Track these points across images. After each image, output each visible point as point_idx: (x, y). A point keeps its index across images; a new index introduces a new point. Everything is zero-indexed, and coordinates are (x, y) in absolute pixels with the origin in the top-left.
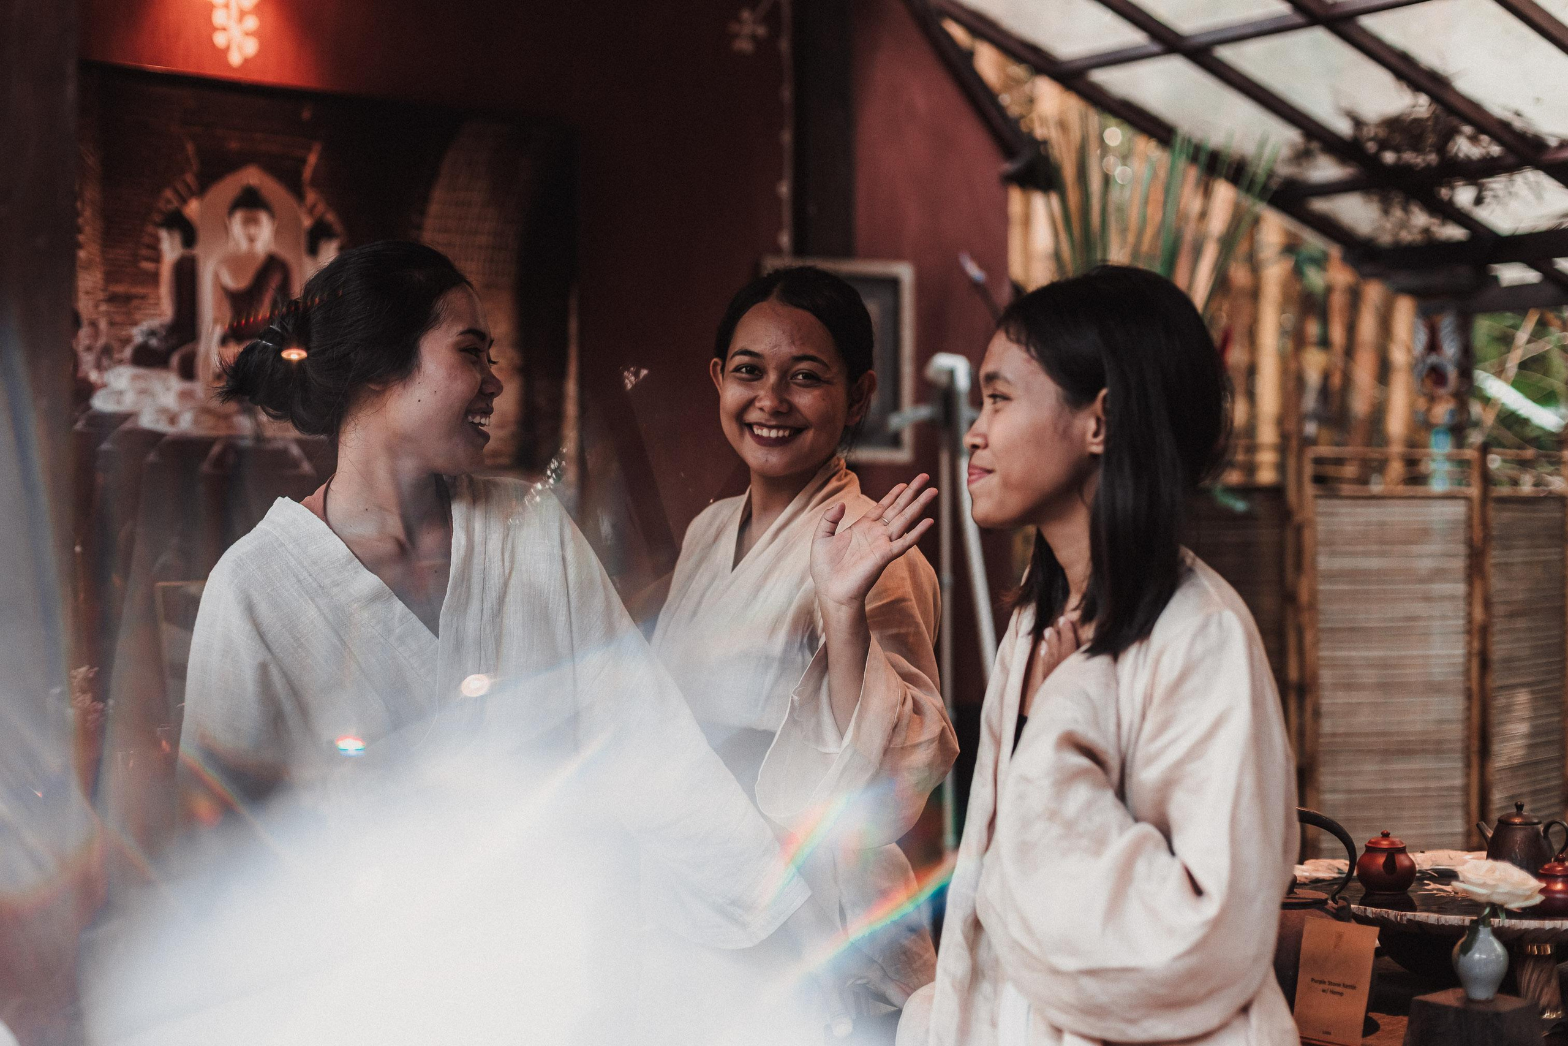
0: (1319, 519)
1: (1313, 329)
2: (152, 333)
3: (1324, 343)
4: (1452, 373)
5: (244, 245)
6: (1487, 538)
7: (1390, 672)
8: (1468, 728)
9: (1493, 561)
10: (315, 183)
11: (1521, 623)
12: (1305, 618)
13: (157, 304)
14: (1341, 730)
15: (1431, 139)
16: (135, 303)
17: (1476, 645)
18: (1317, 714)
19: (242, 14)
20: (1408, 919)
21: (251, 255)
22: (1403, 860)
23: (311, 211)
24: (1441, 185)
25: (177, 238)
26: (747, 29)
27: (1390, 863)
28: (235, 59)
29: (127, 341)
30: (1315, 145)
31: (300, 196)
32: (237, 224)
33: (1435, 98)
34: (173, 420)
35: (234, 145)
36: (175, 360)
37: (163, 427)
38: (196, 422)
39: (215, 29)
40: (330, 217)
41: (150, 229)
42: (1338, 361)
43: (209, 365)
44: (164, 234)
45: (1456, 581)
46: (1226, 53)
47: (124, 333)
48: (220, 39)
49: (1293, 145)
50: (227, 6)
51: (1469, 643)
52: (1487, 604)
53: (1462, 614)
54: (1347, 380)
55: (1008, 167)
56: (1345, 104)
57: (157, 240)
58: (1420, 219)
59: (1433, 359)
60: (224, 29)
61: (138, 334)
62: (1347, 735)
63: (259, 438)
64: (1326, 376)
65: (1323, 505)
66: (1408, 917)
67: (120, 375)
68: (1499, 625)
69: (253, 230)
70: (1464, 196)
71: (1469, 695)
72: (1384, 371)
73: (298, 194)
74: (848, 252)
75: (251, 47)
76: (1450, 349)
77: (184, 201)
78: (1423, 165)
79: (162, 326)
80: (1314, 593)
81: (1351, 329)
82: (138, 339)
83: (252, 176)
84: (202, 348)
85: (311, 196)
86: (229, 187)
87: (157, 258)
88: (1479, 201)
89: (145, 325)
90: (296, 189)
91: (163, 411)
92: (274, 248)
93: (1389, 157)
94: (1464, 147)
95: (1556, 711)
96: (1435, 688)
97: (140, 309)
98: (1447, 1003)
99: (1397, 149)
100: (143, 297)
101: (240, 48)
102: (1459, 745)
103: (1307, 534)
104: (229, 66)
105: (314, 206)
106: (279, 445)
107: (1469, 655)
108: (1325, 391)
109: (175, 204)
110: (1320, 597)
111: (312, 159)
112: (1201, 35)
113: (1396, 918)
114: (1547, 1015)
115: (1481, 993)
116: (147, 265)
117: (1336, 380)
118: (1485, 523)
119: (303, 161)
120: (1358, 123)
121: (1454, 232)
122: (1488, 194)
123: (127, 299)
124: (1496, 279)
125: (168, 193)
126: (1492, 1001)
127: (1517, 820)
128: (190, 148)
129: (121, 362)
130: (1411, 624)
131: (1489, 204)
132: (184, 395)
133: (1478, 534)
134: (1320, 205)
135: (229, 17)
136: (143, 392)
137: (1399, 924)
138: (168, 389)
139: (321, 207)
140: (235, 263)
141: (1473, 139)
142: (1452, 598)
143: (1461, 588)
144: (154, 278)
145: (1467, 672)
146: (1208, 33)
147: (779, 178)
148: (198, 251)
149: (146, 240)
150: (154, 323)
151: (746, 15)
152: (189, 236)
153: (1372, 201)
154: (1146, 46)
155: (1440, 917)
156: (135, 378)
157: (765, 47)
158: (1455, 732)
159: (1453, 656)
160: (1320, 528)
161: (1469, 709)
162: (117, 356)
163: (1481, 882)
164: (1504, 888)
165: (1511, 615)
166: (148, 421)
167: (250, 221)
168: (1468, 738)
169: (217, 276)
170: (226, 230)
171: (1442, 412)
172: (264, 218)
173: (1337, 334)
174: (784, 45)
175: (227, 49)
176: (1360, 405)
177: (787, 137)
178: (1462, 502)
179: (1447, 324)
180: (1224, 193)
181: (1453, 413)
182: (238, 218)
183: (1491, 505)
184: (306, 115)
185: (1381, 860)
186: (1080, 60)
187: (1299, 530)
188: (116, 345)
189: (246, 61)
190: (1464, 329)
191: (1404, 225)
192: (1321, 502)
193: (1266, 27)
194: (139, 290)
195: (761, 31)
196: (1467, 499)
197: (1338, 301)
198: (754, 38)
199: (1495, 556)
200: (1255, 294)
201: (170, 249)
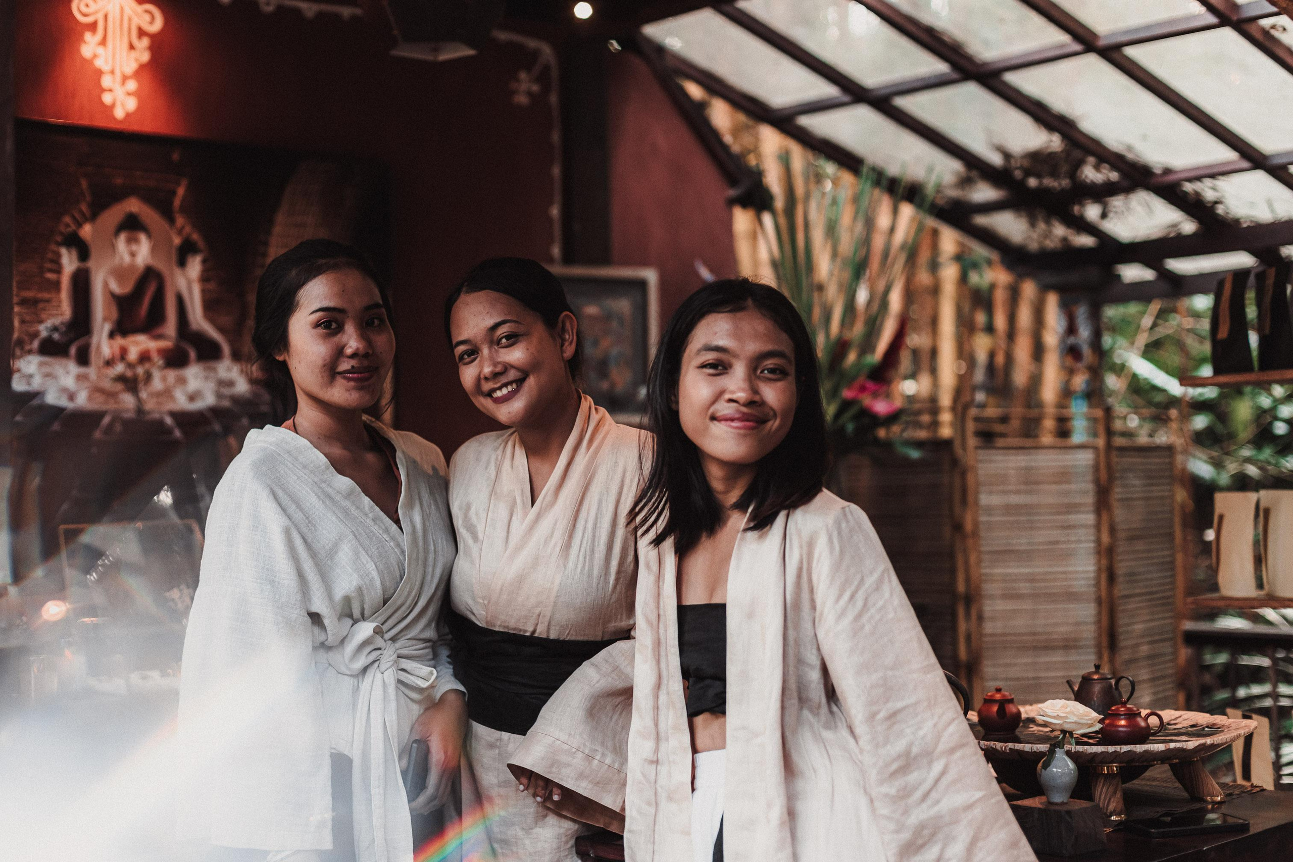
0: (980, 465)
1: (980, 318)
2: (55, 329)
3: (990, 329)
4: (1086, 351)
5: (127, 259)
6: (1111, 479)
7: (1037, 585)
8: (1100, 628)
9: (1116, 496)
10: (183, 210)
11: (1140, 546)
12: (970, 542)
13: (59, 306)
14: (999, 631)
15: (1064, 168)
16: (41, 305)
17: (1104, 562)
18: (980, 618)
19: (125, 78)
20: (1010, 748)
21: (132, 267)
22: (1012, 708)
23: (180, 232)
24: (1074, 203)
25: (74, 253)
26: (524, 87)
27: (1002, 710)
28: (119, 113)
29: (36, 335)
30: (974, 173)
31: (171, 220)
32: (121, 244)
33: (1065, 136)
34: (71, 397)
35: (119, 181)
36: (73, 350)
37: (63, 402)
38: (90, 398)
39: (103, 90)
40: (195, 237)
41: (53, 247)
42: (1002, 343)
43: (100, 353)
44: (64, 251)
45: (1087, 513)
46: (903, 103)
47: (32, 329)
48: (107, 98)
49: (957, 173)
50: (112, 72)
51: (1099, 561)
52: (1112, 530)
53: (1092, 538)
54: (1010, 359)
55: (732, 193)
56: (997, 140)
57: (59, 256)
58: (1060, 230)
59: (1071, 340)
60: (110, 90)
61: (43, 330)
62: (1005, 635)
63: (140, 411)
64: (992, 355)
65: (983, 454)
66: (1010, 747)
67: (29, 362)
68: (1122, 547)
69: (134, 247)
70: (1092, 212)
71: (1099, 601)
72: (1038, 352)
73: (169, 217)
74: (605, 260)
75: (131, 104)
76: (1084, 332)
77: (80, 225)
78: (1059, 189)
79: (62, 323)
80: (976, 524)
81: (1012, 318)
82: (44, 334)
83: (133, 205)
84: (94, 340)
85: (180, 221)
86: (114, 215)
87: (59, 270)
88: (1104, 216)
89: (49, 323)
90: (168, 214)
91: (64, 390)
92: (150, 262)
93: (1032, 182)
94: (1091, 174)
95: (1169, 614)
96: (1071, 596)
97: (44, 310)
98: (1033, 805)
99: (1039, 176)
100: (48, 301)
101: (123, 105)
102: (1092, 643)
103: (970, 478)
104: (115, 119)
105: (183, 228)
106: (156, 416)
107: (1099, 571)
108: (991, 367)
109: (73, 227)
110: (981, 526)
111: (181, 191)
112: (883, 88)
113: (1002, 748)
114: (1113, 818)
115: (1058, 798)
116: (50, 276)
117: (1000, 359)
118: (1109, 467)
119: (174, 193)
120: (1007, 156)
121: (1086, 241)
122: (1110, 208)
123: (34, 302)
124: (1119, 277)
125: (67, 219)
126: (1066, 803)
127: (1096, 677)
128: (84, 184)
129: (30, 352)
130: (1054, 546)
131: (1112, 218)
132: (80, 378)
133: (1104, 475)
134: (981, 220)
135: (114, 82)
136: (47, 375)
137: (1004, 752)
138: (68, 373)
139: (188, 229)
140: (119, 273)
141: (1097, 168)
142: (1085, 526)
143: (1089, 518)
144: (56, 286)
145: (1098, 585)
146: (887, 87)
147: (551, 203)
148: (91, 264)
149: (50, 255)
150: (57, 321)
151: (523, 75)
152: (84, 253)
153: (1020, 216)
154: (839, 97)
155: (1033, 746)
156: (41, 364)
157: (537, 100)
158: (1089, 633)
159: (1087, 572)
160: (980, 472)
161: (1099, 613)
162: (27, 347)
163: (1055, 714)
164: (1073, 719)
165: (1132, 539)
166: (52, 398)
167: (132, 240)
168: (1100, 635)
169: (106, 284)
170: (113, 247)
171: (1080, 381)
172: (143, 238)
173: (1000, 321)
174: (554, 99)
175: (113, 106)
176: (1020, 378)
177: (556, 171)
178: (1091, 451)
179: (1082, 312)
180: (907, 211)
181: (1088, 383)
182: (122, 237)
183: (1114, 453)
184: (176, 156)
185: (995, 708)
186: (791, 108)
187: (964, 474)
188: (26, 338)
189: (128, 115)
190: (1095, 315)
191: (1047, 235)
192: (980, 452)
193: (932, 81)
194: (46, 295)
195: (535, 88)
196: (1095, 448)
197: (1000, 297)
198: (530, 94)
199: (1118, 492)
200: (935, 290)
201: (69, 262)
